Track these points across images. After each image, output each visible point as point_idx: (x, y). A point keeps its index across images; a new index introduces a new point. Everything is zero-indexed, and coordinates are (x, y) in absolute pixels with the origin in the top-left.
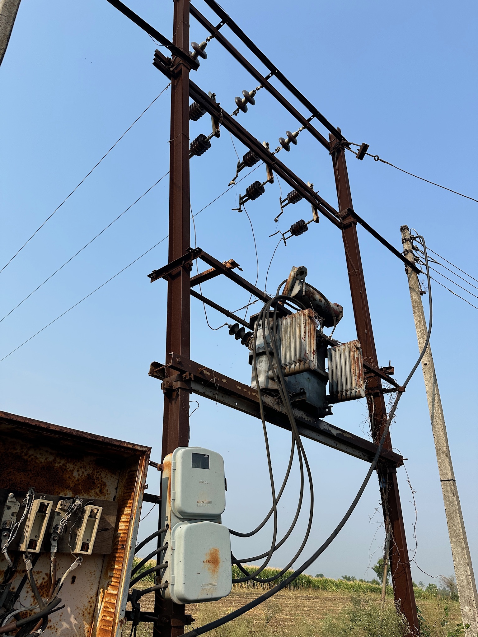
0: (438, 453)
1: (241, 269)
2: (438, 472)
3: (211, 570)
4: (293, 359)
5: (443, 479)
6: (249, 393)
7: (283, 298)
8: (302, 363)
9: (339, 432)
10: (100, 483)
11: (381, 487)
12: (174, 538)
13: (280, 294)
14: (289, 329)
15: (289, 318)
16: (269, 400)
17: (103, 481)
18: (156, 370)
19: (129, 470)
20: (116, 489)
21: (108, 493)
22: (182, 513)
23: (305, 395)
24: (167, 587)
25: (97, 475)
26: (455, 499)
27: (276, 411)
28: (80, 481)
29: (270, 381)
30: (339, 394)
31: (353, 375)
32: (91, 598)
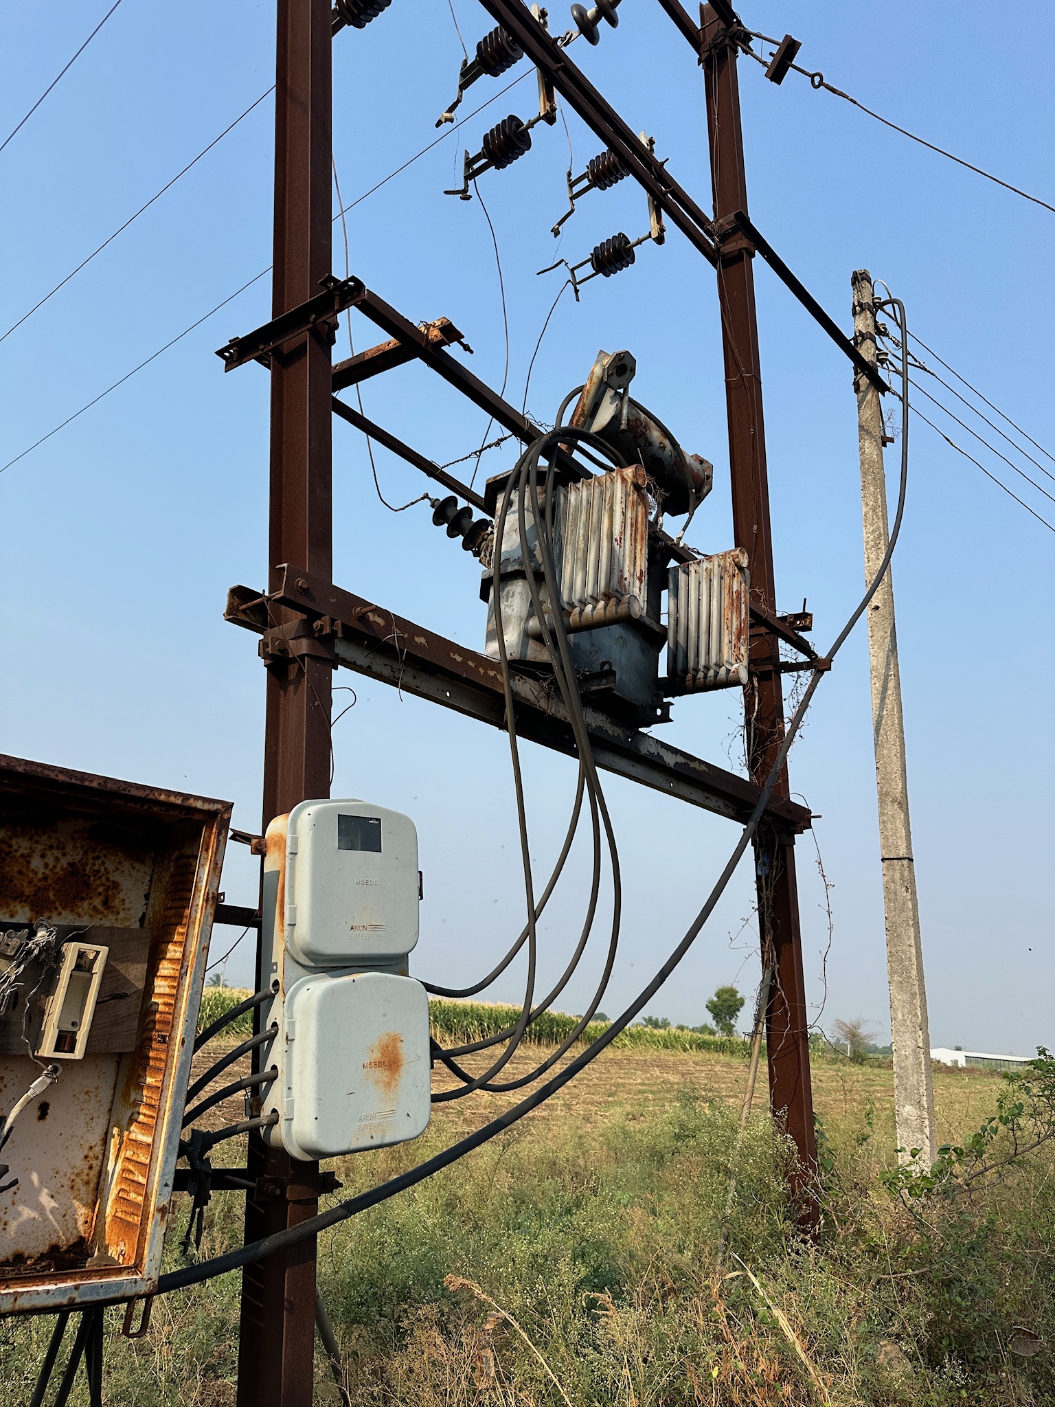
0: (882, 802)
1: (466, 348)
2: (877, 840)
3: (382, 1084)
4: (590, 590)
5: (886, 857)
6: (481, 670)
7: (571, 435)
8: (613, 601)
9: (681, 759)
10: (103, 885)
11: (760, 873)
12: (292, 1014)
13: (565, 423)
14: (583, 517)
15: (585, 487)
16: (527, 688)
17: (111, 878)
18: (244, 606)
19: (177, 853)
20: (147, 897)
21: (127, 905)
22: (310, 954)
23: (612, 679)
24: (276, 1122)
25: (94, 865)
26: (909, 896)
27: (543, 712)
28: (50, 881)
29: (532, 643)
30: (689, 676)
31: (726, 632)
32: (91, 1147)
